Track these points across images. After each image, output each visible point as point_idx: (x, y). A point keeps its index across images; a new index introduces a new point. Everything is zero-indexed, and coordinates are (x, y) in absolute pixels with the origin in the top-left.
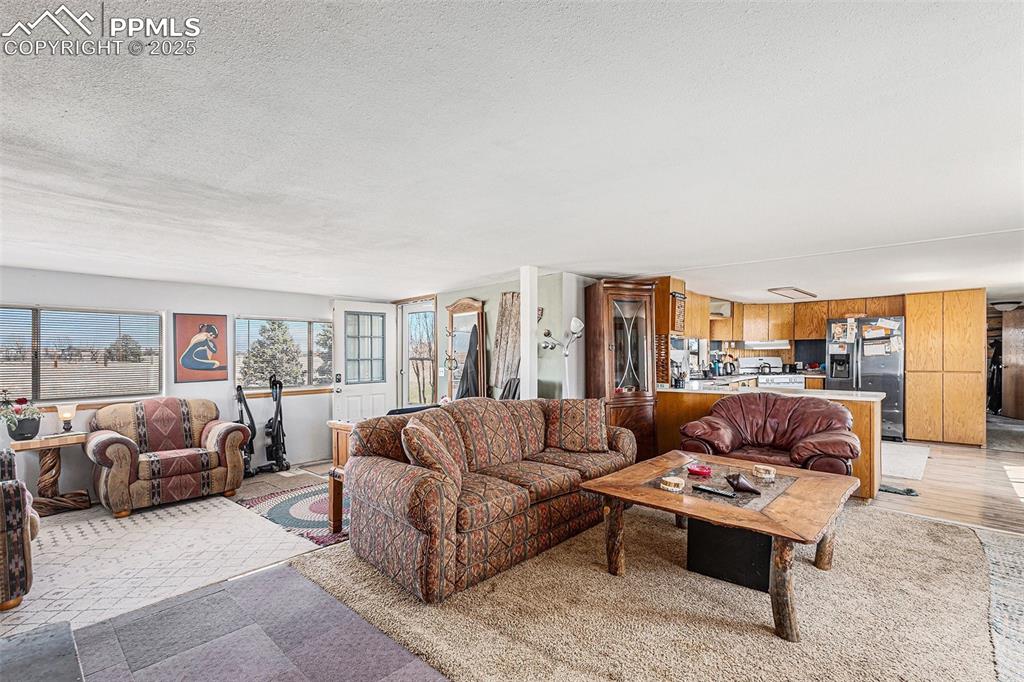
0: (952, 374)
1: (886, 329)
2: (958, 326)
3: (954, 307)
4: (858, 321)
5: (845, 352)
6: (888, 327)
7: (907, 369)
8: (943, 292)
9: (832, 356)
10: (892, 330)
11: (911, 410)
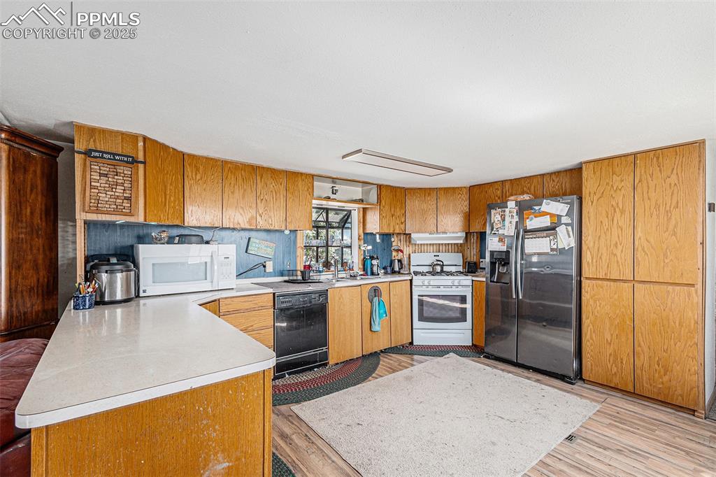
0: (648, 286)
1: (552, 215)
2: (657, 206)
3: (652, 176)
4: (518, 204)
5: (504, 249)
6: (553, 212)
7: (585, 274)
8: (635, 154)
9: (492, 253)
10: (559, 217)
11: (588, 337)
